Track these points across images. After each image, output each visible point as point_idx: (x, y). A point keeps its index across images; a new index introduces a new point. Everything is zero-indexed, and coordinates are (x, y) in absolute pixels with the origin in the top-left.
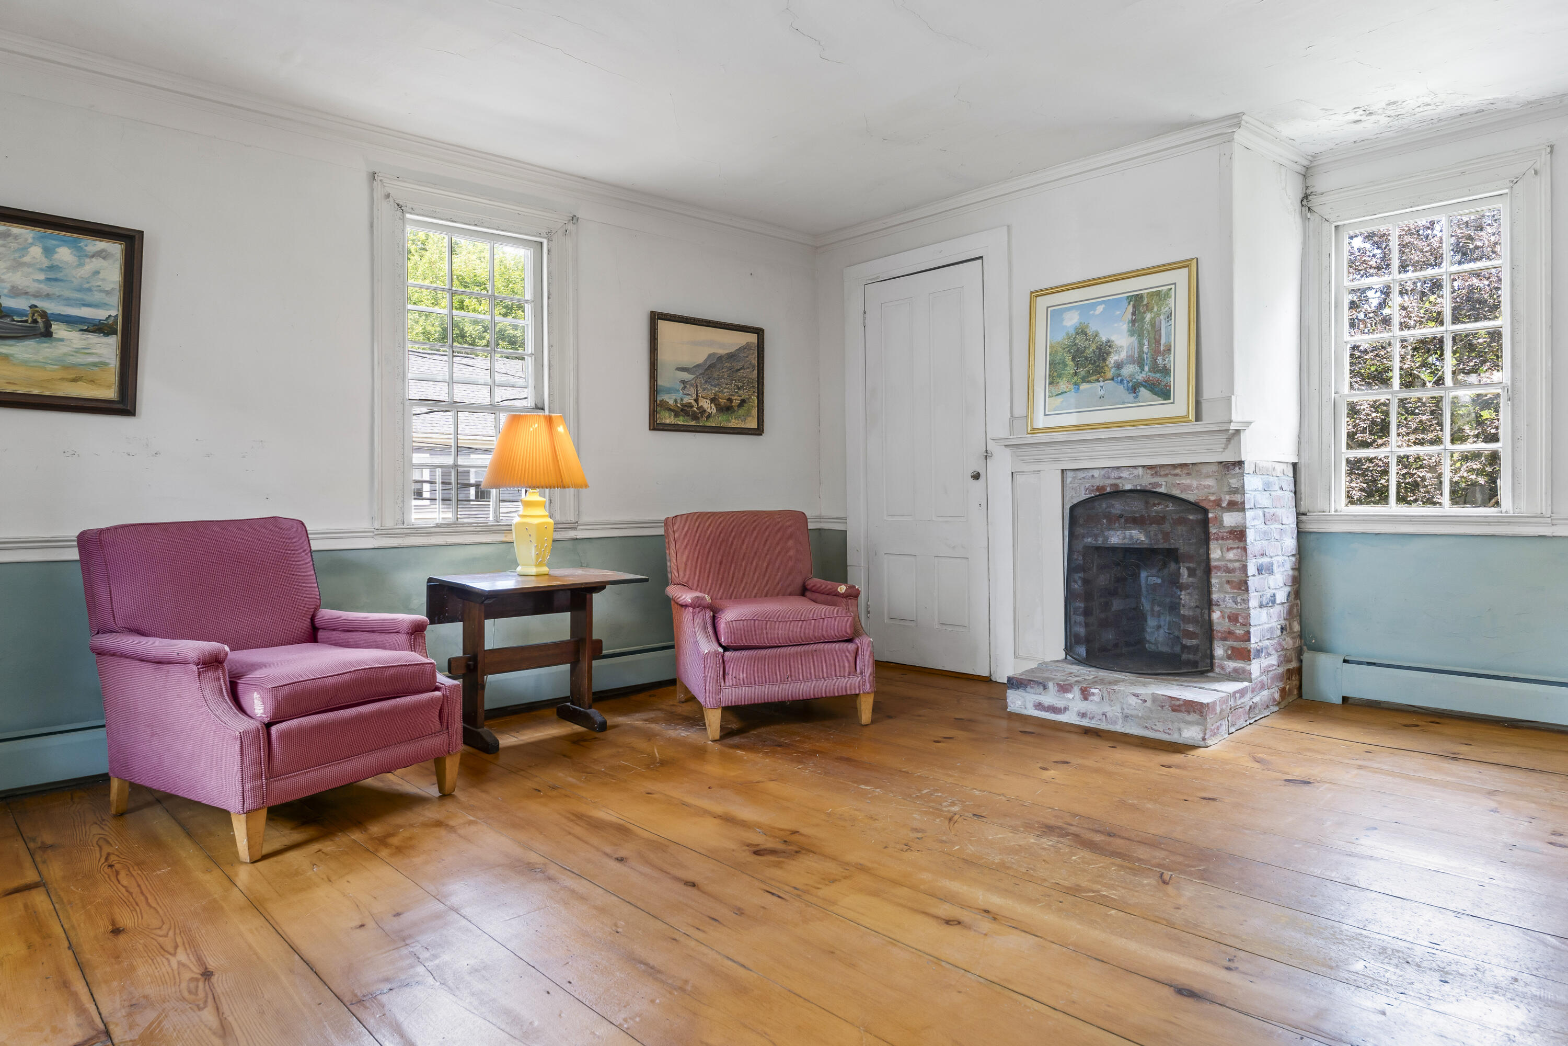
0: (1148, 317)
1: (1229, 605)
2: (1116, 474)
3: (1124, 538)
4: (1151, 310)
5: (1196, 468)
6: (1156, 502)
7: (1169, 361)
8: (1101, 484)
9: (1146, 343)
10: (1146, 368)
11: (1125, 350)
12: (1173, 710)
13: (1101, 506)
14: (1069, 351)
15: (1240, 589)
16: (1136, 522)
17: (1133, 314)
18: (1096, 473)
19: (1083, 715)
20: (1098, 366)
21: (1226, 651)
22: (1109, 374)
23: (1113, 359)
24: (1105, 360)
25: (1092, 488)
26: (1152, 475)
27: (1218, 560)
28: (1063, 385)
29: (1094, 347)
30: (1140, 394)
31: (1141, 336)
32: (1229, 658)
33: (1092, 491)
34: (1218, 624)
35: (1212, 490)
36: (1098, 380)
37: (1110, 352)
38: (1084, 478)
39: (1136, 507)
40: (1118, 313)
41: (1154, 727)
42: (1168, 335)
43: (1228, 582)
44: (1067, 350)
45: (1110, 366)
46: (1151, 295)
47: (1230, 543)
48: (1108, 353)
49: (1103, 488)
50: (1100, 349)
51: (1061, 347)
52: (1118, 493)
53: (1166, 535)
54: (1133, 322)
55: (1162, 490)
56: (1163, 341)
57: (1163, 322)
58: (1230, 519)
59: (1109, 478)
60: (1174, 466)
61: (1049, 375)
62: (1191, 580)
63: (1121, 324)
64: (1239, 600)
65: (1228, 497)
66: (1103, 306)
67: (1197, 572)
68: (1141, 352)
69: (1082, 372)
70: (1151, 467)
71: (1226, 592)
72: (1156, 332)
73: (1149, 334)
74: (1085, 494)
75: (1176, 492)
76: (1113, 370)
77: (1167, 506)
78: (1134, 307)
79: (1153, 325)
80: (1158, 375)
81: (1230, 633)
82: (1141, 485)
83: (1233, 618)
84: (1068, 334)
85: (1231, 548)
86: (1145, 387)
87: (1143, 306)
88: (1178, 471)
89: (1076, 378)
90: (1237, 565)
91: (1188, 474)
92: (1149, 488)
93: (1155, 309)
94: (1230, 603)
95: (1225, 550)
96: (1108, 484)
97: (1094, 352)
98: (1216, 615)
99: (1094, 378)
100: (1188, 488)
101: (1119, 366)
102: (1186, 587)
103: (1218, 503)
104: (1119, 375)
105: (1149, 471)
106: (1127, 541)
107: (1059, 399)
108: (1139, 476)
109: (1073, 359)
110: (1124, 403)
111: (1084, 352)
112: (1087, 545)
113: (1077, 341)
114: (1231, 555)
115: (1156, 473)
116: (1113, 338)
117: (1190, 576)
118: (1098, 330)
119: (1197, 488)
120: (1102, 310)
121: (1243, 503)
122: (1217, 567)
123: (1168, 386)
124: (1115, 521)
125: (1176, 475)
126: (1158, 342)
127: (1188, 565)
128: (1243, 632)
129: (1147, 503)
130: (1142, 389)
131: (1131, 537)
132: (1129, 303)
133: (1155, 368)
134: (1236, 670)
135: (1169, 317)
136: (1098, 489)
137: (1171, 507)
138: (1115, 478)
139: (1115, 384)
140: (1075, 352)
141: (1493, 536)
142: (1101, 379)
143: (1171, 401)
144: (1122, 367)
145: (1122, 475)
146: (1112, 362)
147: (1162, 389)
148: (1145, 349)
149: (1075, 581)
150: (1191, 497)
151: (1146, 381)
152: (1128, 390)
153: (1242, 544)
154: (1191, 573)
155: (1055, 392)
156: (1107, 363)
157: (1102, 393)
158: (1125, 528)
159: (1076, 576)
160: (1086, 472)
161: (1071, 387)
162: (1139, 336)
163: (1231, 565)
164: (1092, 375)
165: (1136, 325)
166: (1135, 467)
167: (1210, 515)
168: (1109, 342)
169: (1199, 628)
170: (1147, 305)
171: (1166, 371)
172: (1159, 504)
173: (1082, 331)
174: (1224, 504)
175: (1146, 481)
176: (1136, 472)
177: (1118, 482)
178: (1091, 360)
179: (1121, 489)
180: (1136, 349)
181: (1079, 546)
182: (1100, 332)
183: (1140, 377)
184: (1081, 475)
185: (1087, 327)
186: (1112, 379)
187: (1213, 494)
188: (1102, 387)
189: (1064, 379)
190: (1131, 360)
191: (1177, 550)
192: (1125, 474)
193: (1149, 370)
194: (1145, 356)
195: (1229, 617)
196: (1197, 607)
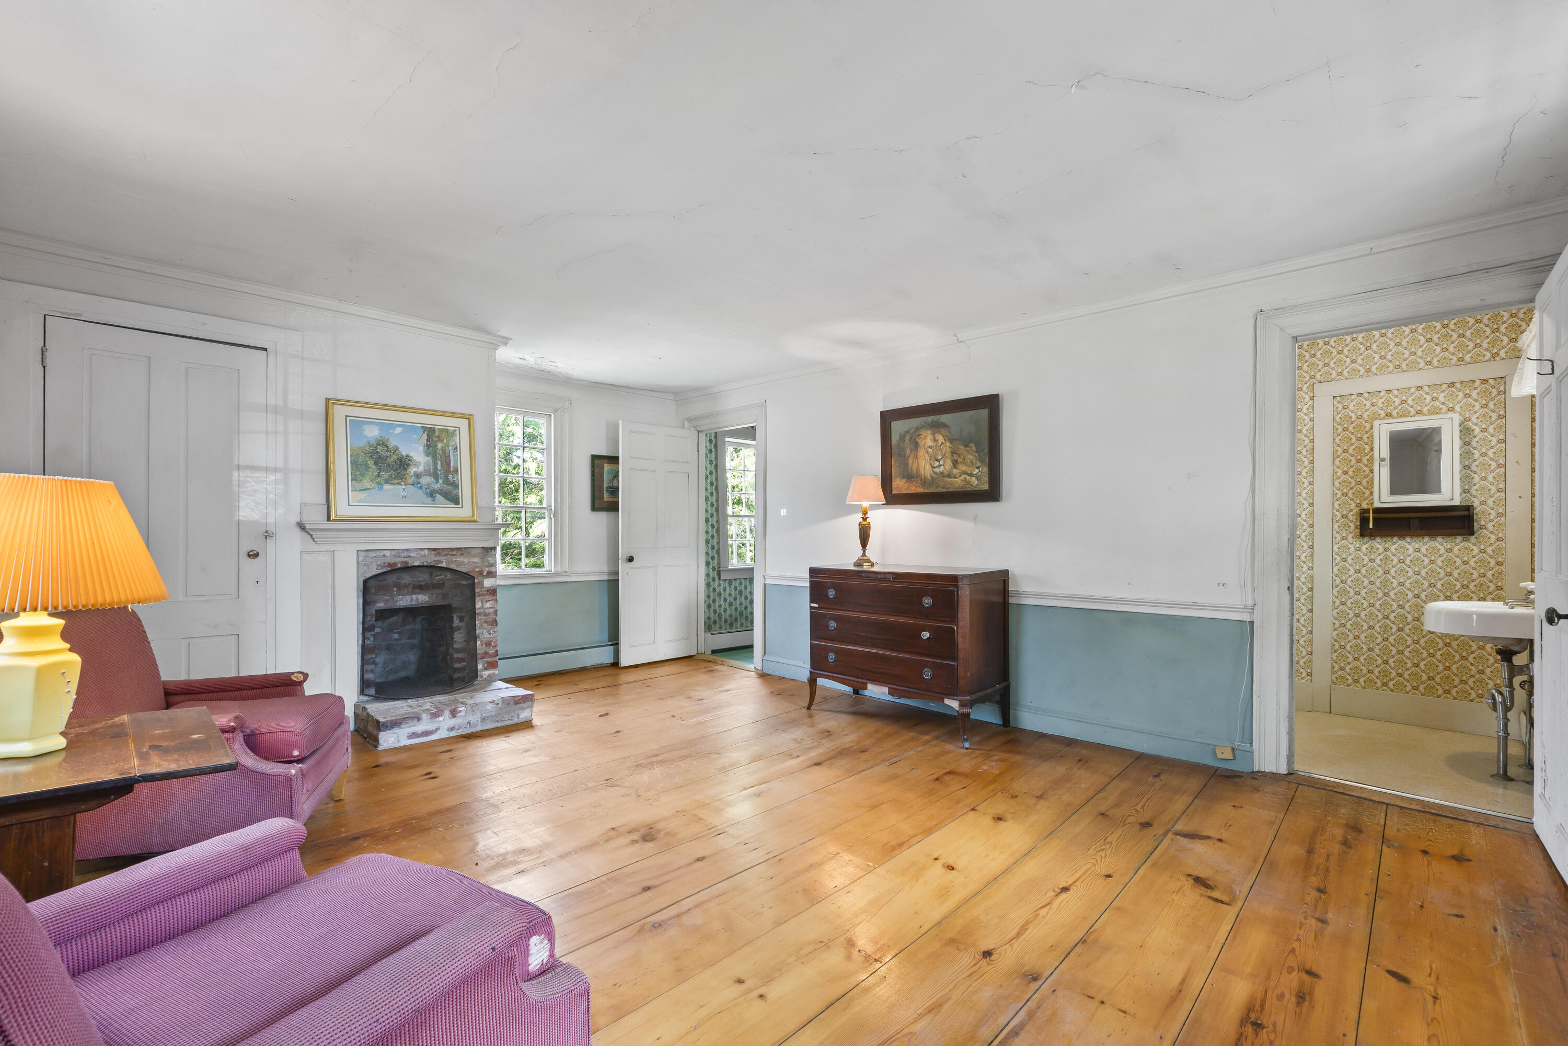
0: (440, 445)
1: (486, 636)
2: (406, 554)
3: (412, 600)
4: (442, 441)
5: (468, 551)
6: (438, 573)
7: (457, 479)
8: (392, 561)
9: (439, 463)
10: (440, 481)
11: (423, 465)
12: (515, 704)
13: (392, 579)
14: (371, 456)
15: (493, 625)
16: (421, 588)
17: (428, 440)
18: (388, 554)
19: (452, 729)
20: (400, 473)
21: (484, 666)
22: (411, 481)
23: (412, 470)
24: (405, 469)
25: (383, 565)
26: (435, 555)
27: (479, 609)
28: (367, 483)
29: (394, 458)
30: (437, 498)
31: (435, 459)
32: (486, 669)
33: (384, 567)
34: (480, 649)
35: (478, 565)
36: (400, 484)
37: (410, 465)
38: (375, 557)
39: (423, 577)
40: (415, 437)
41: (503, 719)
42: (456, 461)
43: (485, 622)
44: (369, 455)
45: (411, 474)
46: (442, 431)
47: (487, 597)
48: (408, 465)
49: (395, 564)
50: (401, 461)
51: (363, 452)
52: (407, 568)
53: (445, 596)
54: (428, 446)
55: (443, 565)
56: (452, 465)
57: (451, 452)
58: (488, 583)
59: (399, 557)
60: (452, 549)
61: (351, 473)
62: (461, 624)
63: (418, 446)
64: (492, 632)
65: (487, 569)
66: (402, 428)
67: (465, 618)
68: (435, 469)
69: (385, 475)
70: (435, 550)
71: (484, 629)
72: (446, 457)
73: (441, 457)
74: (377, 569)
75: (453, 567)
76: (413, 478)
77: (446, 576)
78: (428, 435)
79: (444, 452)
80: (450, 487)
81: (486, 653)
82: (427, 562)
83: (488, 644)
84: (369, 443)
85: (488, 601)
86: (440, 494)
87: (436, 437)
88: (454, 552)
89: (379, 479)
90: (491, 610)
91: (462, 554)
92: (433, 564)
93: (445, 441)
94: (487, 635)
95: (484, 602)
96: (399, 562)
97: (395, 462)
98: (478, 643)
99: (396, 481)
100: (462, 563)
101: (418, 476)
102: (459, 628)
103: (481, 573)
104: (419, 483)
105: (433, 552)
106: (413, 603)
107: (363, 495)
108: (425, 555)
109: (376, 463)
110: (423, 503)
111: (386, 460)
112: (378, 609)
113: (379, 450)
114: (488, 605)
115: (438, 553)
116: (412, 454)
117: (460, 621)
118: (399, 445)
119: (468, 563)
120: (400, 431)
121: (496, 572)
122: (479, 614)
123: (457, 495)
124: (402, 588)
125: (454, 555)
126: (448, 464)
127: (458, 614)
128: (493, 651)
129: (431, 574)
130: (438, 495)
131: (417, 599)
132: (424, 432)
133: (446, 481)
134: (489, 676)
135: (456, 449)
136: (389, 565)
137: (449, 576)
138: (405, 557)
139: (416, 489)
140: (377, 458)
141: (548, 583)
142: (403, 483)
143: (460, 506)
144: (421, 477)
145: (410, 555)
146: (412, 472)
147: (453, 497)
148: (439, 467)
149: (368, 639)
150: (463, 569)
151: (440, 490)
152: (427, 494)
153: (494, 598)
154: (461, 619)
155: (358, 486)
156: (408, 472)
157: (404, 494)
158: (413, 593)
159: (368, 634)
160: (378, 552)
161: (375, 485)
162: (433, 457)
163: (487, 611)
164: (395, 479)
165: (431, 449)
166: (422, 549)
167: (476, 581)
168: (408, 456)
169: (466, 655)
170: (438, 437)
171: (455, 485)
172: (440, 575)
173: (383, 443)
174: (485, 574)
175: (431, 559)
176: (423, 553)
177: (407, 559)
178: (393, 467)
179: (410, 565)
180: (431, 465)
181: (372, 610)
182: (400, 448)
183: (436, 487)
184: (372, 554)
185: (388, 441)
186: (413, 485)
187: (478, 567)
188: (404, 489)
189: (368, 478)
190: (427, 473)
191: (451, 604)
192: (413, 554)
193: (443, 483)
194: (439, 472)
195: (486, 644)
196: (465, 641)
